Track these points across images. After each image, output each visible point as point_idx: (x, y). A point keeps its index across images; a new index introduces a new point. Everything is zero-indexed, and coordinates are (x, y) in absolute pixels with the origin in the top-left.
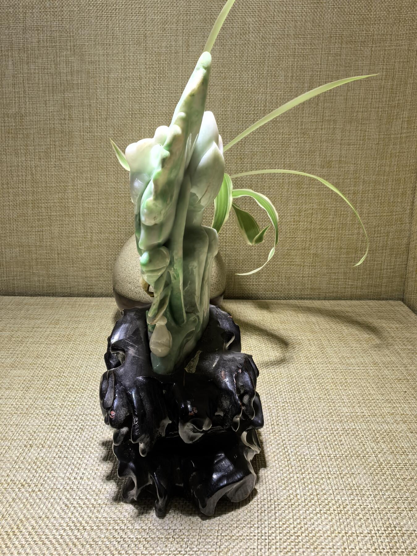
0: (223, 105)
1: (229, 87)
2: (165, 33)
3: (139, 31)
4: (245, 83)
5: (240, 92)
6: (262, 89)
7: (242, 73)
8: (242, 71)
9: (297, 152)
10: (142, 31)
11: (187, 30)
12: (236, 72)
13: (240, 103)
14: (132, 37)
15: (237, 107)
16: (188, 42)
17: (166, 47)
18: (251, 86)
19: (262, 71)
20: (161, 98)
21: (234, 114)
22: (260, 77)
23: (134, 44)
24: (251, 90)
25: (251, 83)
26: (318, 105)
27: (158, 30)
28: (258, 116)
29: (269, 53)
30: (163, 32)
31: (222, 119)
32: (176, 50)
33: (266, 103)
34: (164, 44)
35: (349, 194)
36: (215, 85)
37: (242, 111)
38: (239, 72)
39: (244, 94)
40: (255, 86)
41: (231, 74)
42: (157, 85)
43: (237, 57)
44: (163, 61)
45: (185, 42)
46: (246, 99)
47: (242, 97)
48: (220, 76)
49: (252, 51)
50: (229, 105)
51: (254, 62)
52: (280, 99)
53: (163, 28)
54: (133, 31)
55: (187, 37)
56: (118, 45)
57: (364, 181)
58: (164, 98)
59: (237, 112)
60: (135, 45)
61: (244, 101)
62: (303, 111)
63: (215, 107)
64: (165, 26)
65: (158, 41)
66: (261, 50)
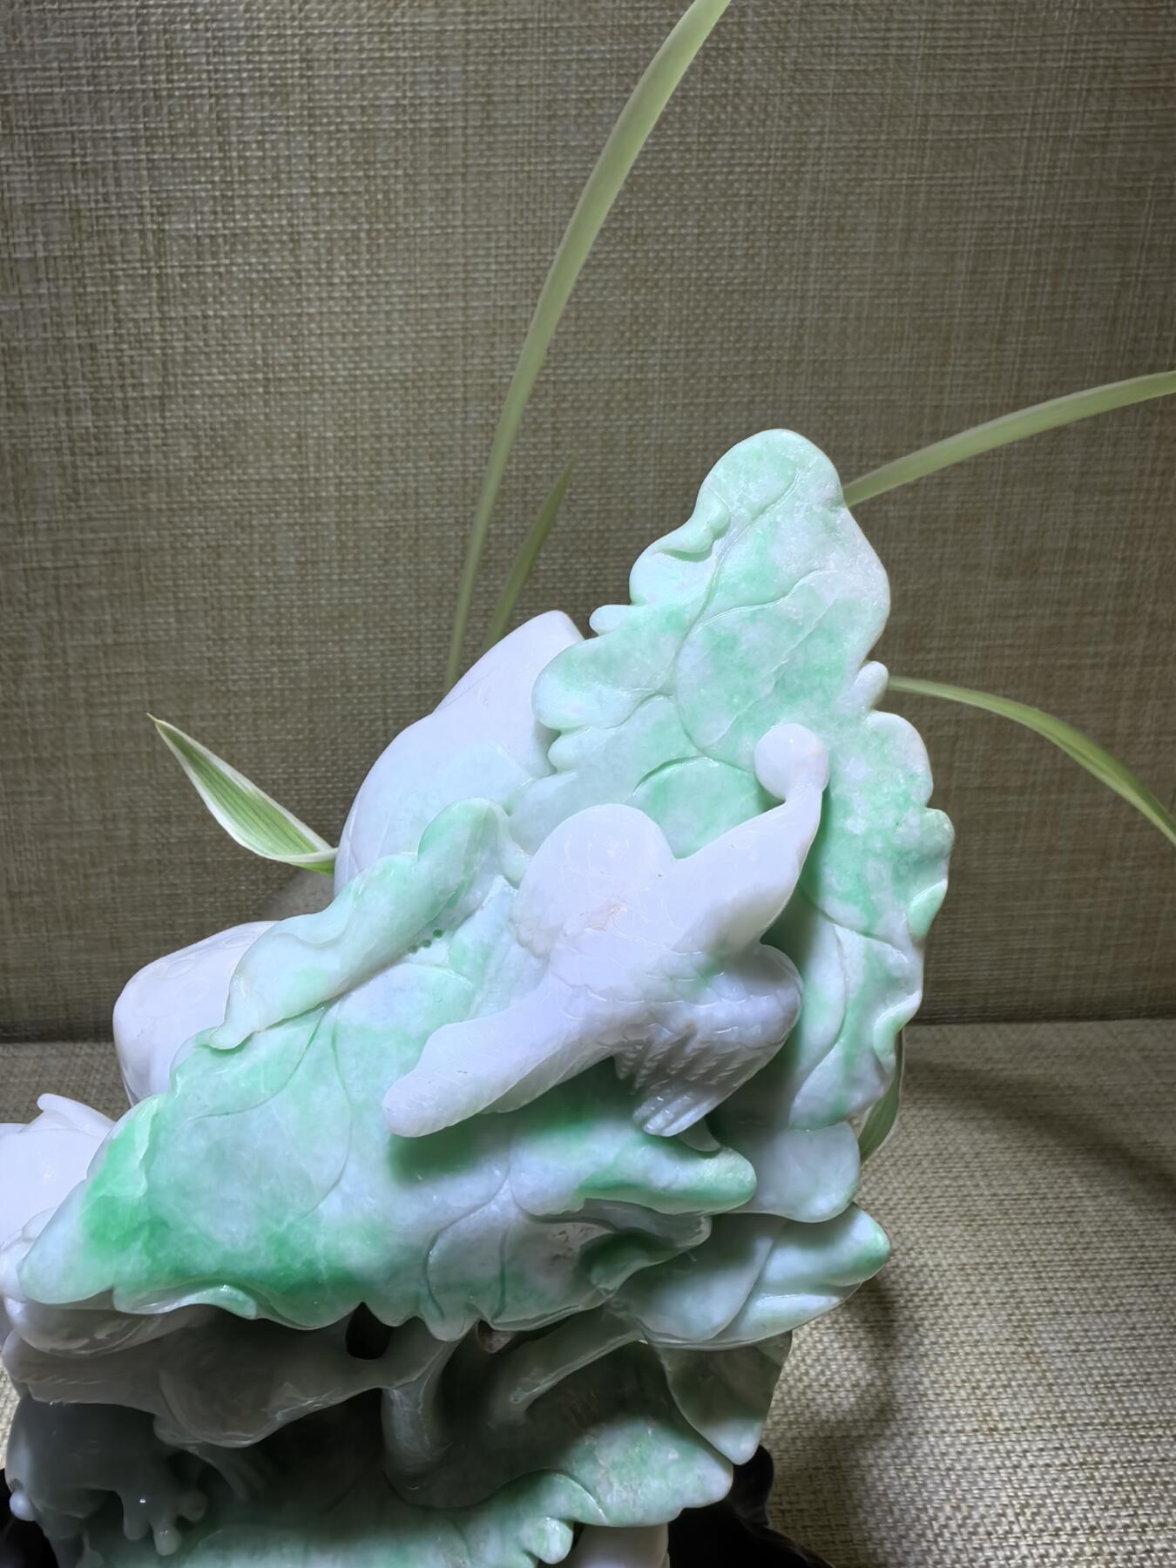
0: (630, 343)
1: (656, 271)
2: (391, 49)
3: (280, 36)
4: (719, 256)
5: (698, 291)
6: (786, 280)
7: (709, 216)
8: (711, 210)
9: (911, 519)
10: (294, 36)
11: (484, 36)
12: (685, 210)
13: (696, 334)
14: (249, 62)
15: (688, 351)
16: (488, 86)
17: (398, 105)
18: (745, 269)
19: (788, 209)
20: (382, 316)
21: (676, 380)
22: (778, 232)
23: (262, 94)
24: (744, 283)
25: (746, 255)
26: (1001, 340)
27: (360, 34)
28: (766, 387)
29: (821, 133)
30: (382, 41)
31: (627, 398)
32: (437, 120)
33: (801, 337)
34: (387, 95)
35: (1094, 666)
36: (599, 266)
37: (705, 367)
38: (698, 210)
39: (717, 297)
40: (758, 269)
41: (666, 219)
42: (363, 264)
43: (689, 150)
44: (385, 168)
45: (476, 86)
46: (722, 319)
47: (705, 314)
48: (621, 228)
49: (749, 125)
50: (654, 341)
51: (759, 172)
52: (858, 319)
53: (381, 25)
54: (253, 37)
55: (482, 68)
56: (193, 97)
57: (1151, 623)
58: (396, 315)
59: (686, 370)
60: (266, 100)
61: (714, 327)
62: (943, 365)
63: (598, 352)
64: (389, 16)
65: (363, 83)
66: (788, 121)
